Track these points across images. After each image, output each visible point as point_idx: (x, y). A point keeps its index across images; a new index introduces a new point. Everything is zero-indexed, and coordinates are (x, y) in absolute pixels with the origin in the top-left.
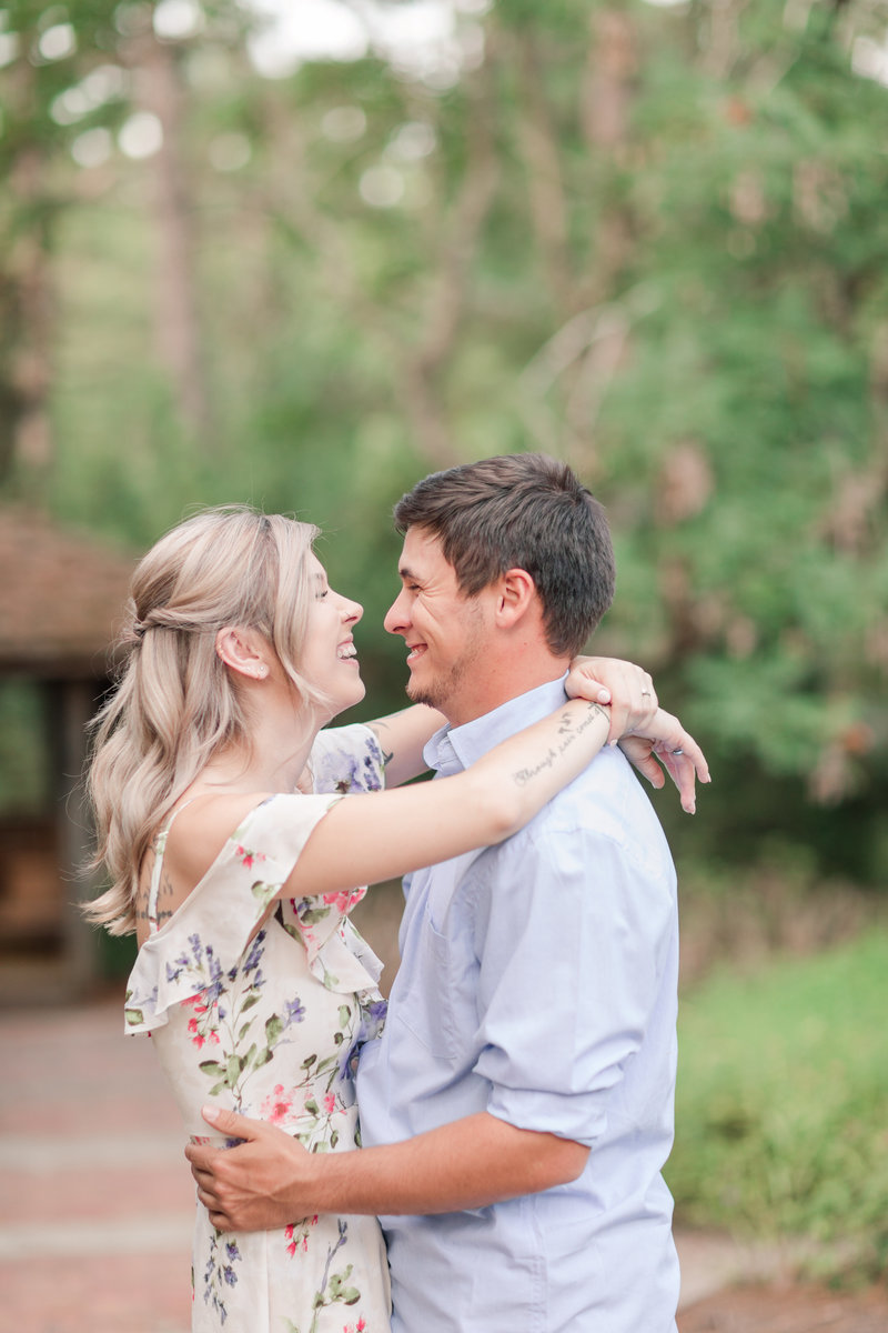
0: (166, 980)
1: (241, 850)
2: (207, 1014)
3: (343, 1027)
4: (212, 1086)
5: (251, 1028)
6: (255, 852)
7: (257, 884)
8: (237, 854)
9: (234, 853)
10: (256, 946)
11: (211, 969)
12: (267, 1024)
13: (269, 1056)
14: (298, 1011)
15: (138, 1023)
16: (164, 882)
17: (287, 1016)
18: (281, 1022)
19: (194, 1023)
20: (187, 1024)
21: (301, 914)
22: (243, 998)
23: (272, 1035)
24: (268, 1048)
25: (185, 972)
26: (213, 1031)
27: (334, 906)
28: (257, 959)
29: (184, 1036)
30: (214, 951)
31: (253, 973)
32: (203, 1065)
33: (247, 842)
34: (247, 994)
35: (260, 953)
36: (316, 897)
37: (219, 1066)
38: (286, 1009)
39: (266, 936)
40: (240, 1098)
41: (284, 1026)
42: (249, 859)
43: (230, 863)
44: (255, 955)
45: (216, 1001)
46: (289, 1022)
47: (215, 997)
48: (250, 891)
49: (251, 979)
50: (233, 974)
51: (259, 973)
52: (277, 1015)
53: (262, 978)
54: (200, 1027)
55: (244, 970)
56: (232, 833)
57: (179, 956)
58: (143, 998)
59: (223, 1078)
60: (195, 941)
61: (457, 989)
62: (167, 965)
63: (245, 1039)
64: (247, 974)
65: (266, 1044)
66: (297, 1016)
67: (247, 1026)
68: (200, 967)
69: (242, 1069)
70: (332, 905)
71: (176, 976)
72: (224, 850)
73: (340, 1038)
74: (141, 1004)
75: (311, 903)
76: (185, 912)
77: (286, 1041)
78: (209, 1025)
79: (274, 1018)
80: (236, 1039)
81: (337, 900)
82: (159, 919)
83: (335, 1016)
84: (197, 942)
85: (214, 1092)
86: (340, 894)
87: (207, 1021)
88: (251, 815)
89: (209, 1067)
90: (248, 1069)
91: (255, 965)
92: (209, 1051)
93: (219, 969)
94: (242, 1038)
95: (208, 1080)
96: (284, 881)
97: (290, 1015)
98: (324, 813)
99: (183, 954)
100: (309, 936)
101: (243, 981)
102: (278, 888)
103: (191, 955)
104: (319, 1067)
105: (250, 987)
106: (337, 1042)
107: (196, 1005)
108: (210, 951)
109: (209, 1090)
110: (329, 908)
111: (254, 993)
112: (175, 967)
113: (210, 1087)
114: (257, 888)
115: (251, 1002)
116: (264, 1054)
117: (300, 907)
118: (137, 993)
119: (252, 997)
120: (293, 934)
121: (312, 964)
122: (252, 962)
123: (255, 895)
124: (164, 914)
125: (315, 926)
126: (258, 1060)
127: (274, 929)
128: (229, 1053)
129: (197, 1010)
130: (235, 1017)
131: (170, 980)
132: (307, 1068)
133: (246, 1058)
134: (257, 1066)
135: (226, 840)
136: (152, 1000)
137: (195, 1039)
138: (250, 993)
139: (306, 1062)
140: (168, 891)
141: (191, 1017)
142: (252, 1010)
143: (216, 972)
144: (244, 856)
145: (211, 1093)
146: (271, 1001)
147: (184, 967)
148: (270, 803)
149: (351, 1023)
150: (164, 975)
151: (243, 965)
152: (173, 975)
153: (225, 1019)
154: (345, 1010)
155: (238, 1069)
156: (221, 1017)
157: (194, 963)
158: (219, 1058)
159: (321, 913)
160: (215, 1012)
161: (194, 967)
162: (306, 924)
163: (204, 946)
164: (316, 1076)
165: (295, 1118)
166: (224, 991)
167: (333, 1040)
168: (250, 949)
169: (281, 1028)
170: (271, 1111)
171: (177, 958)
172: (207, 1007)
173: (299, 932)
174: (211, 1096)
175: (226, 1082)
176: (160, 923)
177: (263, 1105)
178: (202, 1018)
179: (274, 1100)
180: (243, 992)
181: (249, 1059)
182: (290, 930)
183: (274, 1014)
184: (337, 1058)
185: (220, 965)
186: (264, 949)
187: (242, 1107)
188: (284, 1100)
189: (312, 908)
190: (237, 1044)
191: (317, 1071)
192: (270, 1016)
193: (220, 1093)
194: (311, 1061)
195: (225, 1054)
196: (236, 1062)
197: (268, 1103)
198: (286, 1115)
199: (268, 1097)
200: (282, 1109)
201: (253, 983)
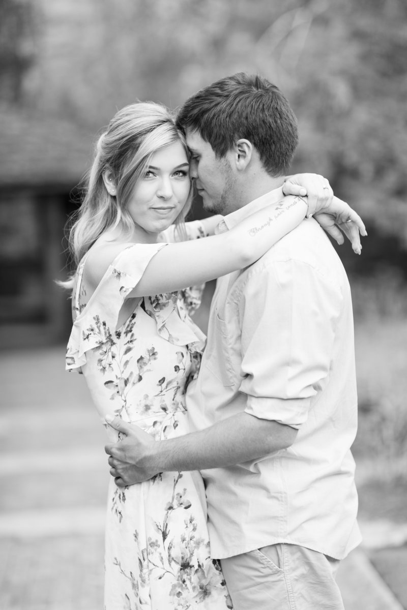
0: (83, 340)
1: (115, 271)
2: (106, 356)
3: (179, 363)
4: (111, 395)
5: (130, 362)
6: (122, 272)
7: (122, 288)
8: (113, 273)
9: (111, 272)
10: (131, 321)
11: (105, 333)
12: (138, 361)
13: (140, 378)
14: (154, 354)
15: (72, 364)
16: (82, 289)
17: (148, 357)
18: (145, 360)
19: (100, 361)
20: (97, 362)
21: (154, 305)
22: (125, 348)
23: (141, 367)
24: (139, 374)
25: (92, 335)
26: (110, 365)
27: (170, 301)
28: (132, 327)
29: (95, 368)
30: (107, 324)
31: (130, 334)
32: (107, 383)
33: (119, 268)
34: (126, 346)
35: (133, 324)
36: (161, 295)
37: (114, 383)
38: (147, 353)
39: (137, 316)
40: (125, 401)
41: (147, 362)
42: (119, 275)
43: (110, 278)
44: (130, 326)
45: (110, 349)
46: (149, 360)
47: (110, 347)
48: (118, 293)
49: (128, 338)
50: (118, 335)
51: (132, 335)
52: (143, 356)
53: (134, 337)
54: (103, 363)
55: (125, 333)
56: (111, 263)
57: (89, 327)
58: (74, 351)
59: (116, 390)
60: (97, 319)
62: (83, 332)
63: (127, 369)
64: (126, 335)
65: (138, 372)
66: (153, 357)
67: (127, 362)
68: (99, 333)
69: (126, 385)
70: (169, 301)
71: (88, 337)
72: (108, 271)
73: (177, 368)
74: (73, 354)
75: (159, 300)
76: (92, 304)
77: (148, 370)
78: (108, 362)
79: (142, 358)
80: (122, 369)
81: (172, 298)
82: (81, 309)
83: (175, 357)
84: (98, 319)
85: (112, 398)
86: (173, 295)
87: (107, 360)
88: (121, 254)
89: (109, 384)
90: (129, 385)
91: (131, 331)
92: (109, 376)
93: (109, 333)
94: (125, 369)
95: (110, 391)
96: (134, 286)
97: (150, 356)
98: (156, 252)
99: (91, 325)
100: (158, 316)
101: (124, 339)
102: (130, 290)
103: (95, 326)
104: (167, 385)
105: (128, 342)
106: (176, 371)
107: (101, 351)
108: (104, 324)
109: (109, 397)
110: (168, 302)
111: (130, 345)
112: (87, 333)
114: (121, 290)
115: (128, 350)
116: (137, 378)
117: (154, 301)
118: (71, 349)
119: (129, 347)
120: (150, 315)
121: (160, 330)
122: (129, 329)
123: (121, 293)
124: (83, 305)
126: (134, 381)
127: (140, 312)
129: (101, 354)
130: (121, 357)
131: (85, 339)
132: (161, 385)
133: (128, 379)
134: (134, 384)
135: (109, 266)
136: (79, 351)
137: (101, 370)
138: (128, 345)
139: (160, 381)
140: (84, 293)
141: (98, 359)
142: (129, 354)
143: (108, 335)
144: (117, 274)
146: (140, 349)
147: (92, 332)
148: (131, 248)
149: (184, 361)
150: (82, 337)
151: (124, 330)
152: (86, 337)
153: (115, 358)
154: (180, 354)
155: (124, 385)
156: (113, 357)
157: (96, 330)
158: (113, 379)
159: (164, 305)
160: (110, 354)
161: (96, 333)
162: (157, 310)
163: (101, 321)
164: (166, 390)
165: (155, 412)
166: (114, 344)
167: (174, 369)
168: (128, 322)
169: (145, 363)
170: (142, 408)
171: (88, 328)
172: (106, 352)
173: (153, 315)
174: (110, 400)
175: (118, 392)
176: (80, 311)
177: (138, 405)
178: (103, 358)
179: (144, 403)
180: (125, 345)
181: (130, 380)
182: (149, 313)
183: (141, 356)
184: (176, 380)
185: (110, 331)
186: (135, 323)
187: (127, 406)
188: (148, 403)
189: (160, 302)
190: (123, 372)
191: (167, 387)
192: (139, 357)
193: (115, 398)
194: (162, 381)
195: (117, 377)
196: (123, 382)
197: (140, 404)
198: (150, 411)
199: (140, 401)
200: (147, 408)
201: (130, 340)
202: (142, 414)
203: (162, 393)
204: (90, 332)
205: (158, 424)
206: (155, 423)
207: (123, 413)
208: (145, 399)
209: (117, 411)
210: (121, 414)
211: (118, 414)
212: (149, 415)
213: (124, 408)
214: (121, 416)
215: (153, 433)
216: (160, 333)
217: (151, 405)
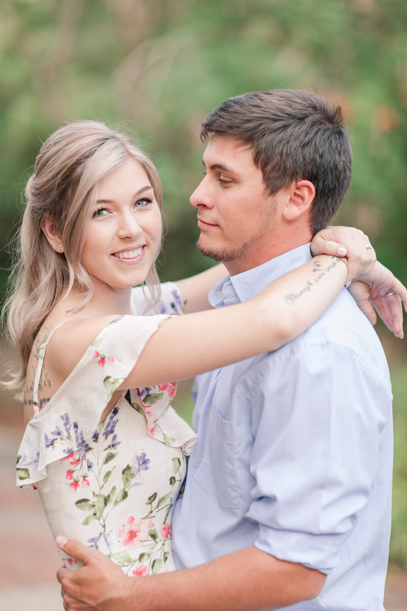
0: (45, 446)
1: (97, 354)
2: (78, 467)
3: (176, 473)
4: (84, 518)
5: (112, 475)
6: (107, 356)
7: (107, 378)
8: (94, 357)
9: (92, 356)
10: (112, 418)
11: (77, 438)
12: (123, 472)
13: (125, 495)
14: (144, 462)
15: (25, 478)
16: (44, 378)
17: (137, 466)
18: (133, 471)
19: (70, 472)
20: (65, 474)
21: (143, 397)
22: (104, 455)
23: (127, 480)
24: (124, 489)
25: (59, 440)
26: (84, 477)
27: (166, 392)
28: (113, 427)
29: (63, 483)
30: (79, 426)
31: (111, 436)
32: (79, 502)
33: (102, 349)
34: (107, 452)
35: (115, 422)
36: (154, 387)
37: (90, 502)
38: (136, 461)
39: (119, 411)
40: (104, 526)
41: (135, 474)
42: (102, 361)
43: (89, 364)
44: (112, 425)
45: (84, 456)
46: (139, 470)
47: (83, 453)
48: (101, 384)
49: (109, 441)
50: (96, 437)
51: (115, 437)
52: (130, 466)
53: (118, 440)
54: (75, 475)
55: (104, 434)
56: (92, 342)
57: (54, 429)
58: (29, 460)
59: (92, 511)
60: (66, 418)
61: (240, 459)
62: (46, 435)
63: (108, 483)
64: (106, 437)
65: (122, 487)
66: (144, 466)
67: (108, 474)
68: (69, 437)
69: (106, 504)
70: (164, 392)
71: (52, 444)
72: (86, 354)
73: (173, 480)
74: (27, 465)
75: (150, 390)
76: (58, 399)
77: (136, 484)
78: (82, 473)
79: (128, 468)
80: (102, 483)
81: (168, 388)
82: (41, 404)
83: (171, 465)
84: (67, 419)
85: (86, 523)
86: (170, 384)
87: (79, 471)
88: (106, 330)
89: (82, 504)
90: (110, 505)
91: (112, 432)
92: (82, 492)
93: (82, 438)
94: (105, 482)
95: (82, 514)
96: (126, 376)
97: (139, 465)
98: (156, 328)
99: (57, 427)
101: (103, 443)
102: (121, 381)
103: (63, 429)
104: (159, 503)
105: (109, 446)
106: (171, 483)
107: (71, 460)
108: (76, 426)
109: (82, 522)
110: (163, 393)
111: (113, 451)
112: (51, 437)
113: (83, 519)
114: (107, 381)
115: (110, 457)
116: (120, 494)
117: (143, 392)
118: (24, 457)
119: (112, 453)
120: (138, 410)
121: (152, 430)
122: (109, 429)
123: (105, 386)
124: (45, 400)
125: (152, 405)
126: (117, 498)
127: (124, 408)
128: (96, 494)
129: (72, 463)
130: (100, 468)
131: (48, 446)
132: (151, 503)
133: (109, 496)
134: (116, 502)
135: (88, 347)
136: (36, 461)
137: (72, 484)
138: (109, 451)
139: (150, 498)
140: (47, 384)
141: (67, 469)
142: (112, 463)
143: (80, 441)
144: (99, 358)
145: (83, 524)
146: (125, 456)
147: (58, 437)
148: (119, 322)
149: (180, 470)
150: (43, 443)
151: (103, 430)
152: (50, 443)
153: (92, 469)
154: (177, 461)
155: (104, 505)
156: (89, 467)
157: (65, 434)
158: (89, 496)
159: (157, 397)
160: (85, 463)
161: (65, 437)
162: (147, 404)
163: (72, 422)
164: (157, 510)
165: (141, 541)
166: (90, 449)
167: (169, 482)
168: (108, 420)
169: (133, 474)
170: (125, 536)
171: (53, 431)
172: (79, 461)
173: (142, 409)
174: (83, 526)
175: (95, 514)
176: (41, 407)
177: (120, 532)
178: (75, 469)
179: (128, 528)
180: (105, 450)
181: (111, 497)
182: (135, 407)
183: (128, 465)
184: (170, 496)
185: (84, 436)
186: (117, 420)
187: (106, 533)
188: (134, 528)
189: (151, 392)
190: (103, 486)
191: (158, 506)
192: (125, 467)
193: (90, 522)
194: (153, 498)
195: (94, 493)
196: (102, 500)
197: (123, 530)
198: (135, 539)
199: (124, 526)
200: (132, 535)
201: (111, 444)
202: (125, 544)
203: (152, 515)
204: (55, 437)
205: (146, 557)
206: (142, 556)
207: (101, 543)
208: (130, 523)
209: (92, 540)
210: (98, 543)
211: (93, 544)
212: (134, 545)
213: (102, 536)
214: (97, 547)
215: (139, 571)
216: (153, 435)
217: (137, 531)
